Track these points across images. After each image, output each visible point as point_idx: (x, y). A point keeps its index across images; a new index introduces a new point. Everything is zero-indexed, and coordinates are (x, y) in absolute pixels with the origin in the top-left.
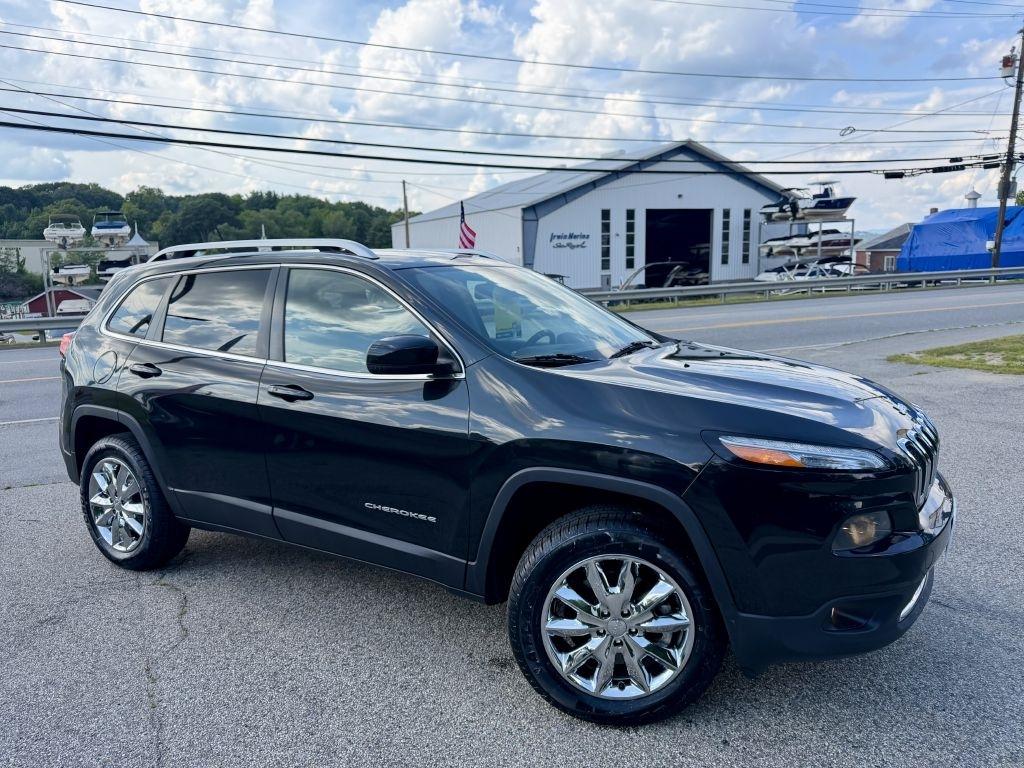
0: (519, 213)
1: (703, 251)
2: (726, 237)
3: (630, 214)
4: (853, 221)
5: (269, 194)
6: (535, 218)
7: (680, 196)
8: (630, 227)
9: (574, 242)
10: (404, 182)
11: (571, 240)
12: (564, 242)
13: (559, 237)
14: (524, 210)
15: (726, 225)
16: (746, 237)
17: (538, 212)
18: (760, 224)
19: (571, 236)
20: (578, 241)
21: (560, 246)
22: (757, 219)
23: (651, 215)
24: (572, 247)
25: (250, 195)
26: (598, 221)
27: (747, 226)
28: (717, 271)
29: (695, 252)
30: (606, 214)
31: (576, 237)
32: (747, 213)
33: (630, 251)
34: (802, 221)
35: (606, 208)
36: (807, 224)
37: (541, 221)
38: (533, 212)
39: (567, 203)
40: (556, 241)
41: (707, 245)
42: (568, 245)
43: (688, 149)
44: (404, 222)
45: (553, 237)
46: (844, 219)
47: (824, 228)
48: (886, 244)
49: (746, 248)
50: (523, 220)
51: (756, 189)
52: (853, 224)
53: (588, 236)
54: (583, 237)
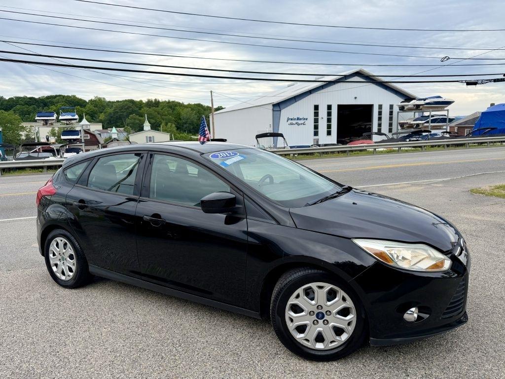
0: (271, 107)
1: (367, 127)
2: (380, 119)
3: (329, 107)
4: (448, 110)
5: (156, 100)
6: (279, 109)
7: (356, 98)
8: (329, 114)
9: (300, 122)
10: (211, 92)
11: (298, 121)
12: (294, 122)
13: (291, 119)
14: (274, 106)
15: (380, 113)
16: (391, 119)
17: (282, 106)
18: (398, 112)
19: (298, 119)
20: (302, 122)
21: (292, 124)
22: (396, 109)
23: (340, 107)
24: (298, 124)
25: (147, 100)
26: (312, 111)
27: (391, 113)
29: (363, 127)
30: (316, 107)
31: (300, 119)
32: (391, 107)
33: (329, 127)
34: (420, 111)
35: (316, 104)
36: (423, 112)
37: (283, 111)
38: (278, 106)
39: (296, 102)
40: (290, 121)
41: (370, 123)
42: (296, 123)
43: (358, 74)
45: (288, 119)
46: (442, 109)
48: (466, 122)
49: (391, 125)
50: (273, 111)
51: (396, 94)
52: (448, 112)
53: (307, 119)
54: (305, 119)
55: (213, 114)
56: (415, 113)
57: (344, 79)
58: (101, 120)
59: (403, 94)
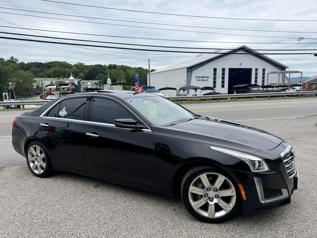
0: (186, 70)
2: (256, 78)
3: (223, 70)
4: (302, 73)
6: (191, 71)
7: (240, 64)
8: (223, 74)
9: (204, 79)
10: (149, 60)
12: (200, 79)
13: (199, 77)
14: (188, 69)
15: (256, 74)
16: (263, 78)
17: (193, 69)
18: (268, 74)
19: (203, 77)
20: (206, 79)
21: (199, 80)
22: (267, 71)
23: (230, 70)
24: (203, 80)
26: (212, 72)
27: (264, 74)
30: (215, 70)
31: (205, 77)
32: (264, 70)
33: (223, 82)
34: (283, 73)
35: (215, 68)
37: (193, 72)
38: (190, 69)
39: (202, 66)
40: (198, 79)
42: (202, 80)
43: (243, 49)
45: (197, 77)
46: (298, 72)
48: (314, 80)
49: (263, 81)
50: (187, 72)
51: (267, 62)
52: (301, 74)
53: (209, 77)
54: (207, 77)
55: (149, 73)
56: (279, 74)
57: (234, 52)
58: (81, 77)
59: (272, 62)
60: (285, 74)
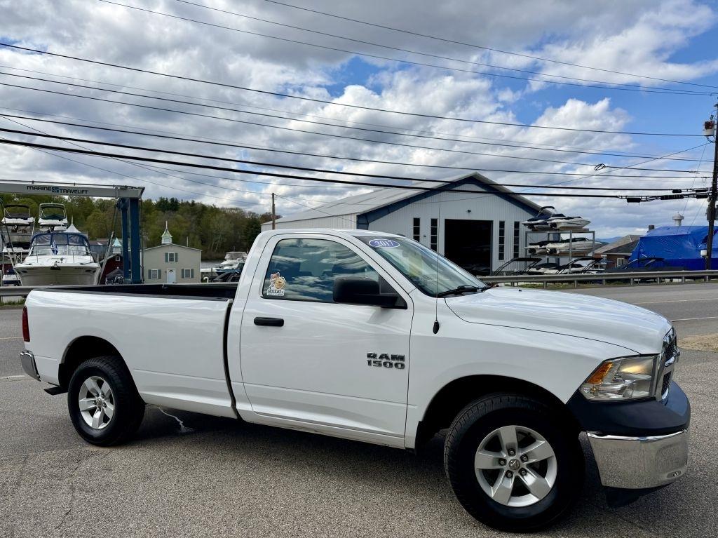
0: (354, 219)
1: (485, 250)
2: (502, 241)
3: (434, 222)
4: (593, 232)
5: (172, 200)
6: (366, 222)
7: (469, 211)
8: (434, 231)
10: (273, 194)
14: (358, 217)
15: (502, 233)
16: (516, 241)
17: (370, 218)
18: (527, 233)
22: (523, 229)
23: (449, 224)
25: (159, 200)
26: (411, 227)
27: (517, 233)
28: (496, 264)
29: (479, 250)
30: (417, 222)
32: (517, 225)
33: (434, 248)
34: (557, 232)
35: (417, 217)
36: (559, 234)
37: (371, 224)
38: (365, 218)
39: (390, 213)
41: (487, 246)
43: (473, 180)
44: (271, 222)
46: (586, 231)
47: (573, 237)
48: (617, 249)
49: (516, 248)
50: (358, 223)
51: (523, 208)
52: (594, 235)
55: (274, 224)
56: (549, 234)
57: (450, 187)
59: (533, 209)
60: (559, 235)
